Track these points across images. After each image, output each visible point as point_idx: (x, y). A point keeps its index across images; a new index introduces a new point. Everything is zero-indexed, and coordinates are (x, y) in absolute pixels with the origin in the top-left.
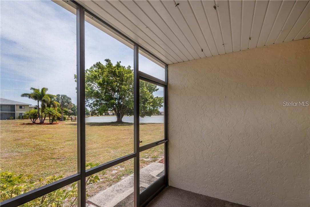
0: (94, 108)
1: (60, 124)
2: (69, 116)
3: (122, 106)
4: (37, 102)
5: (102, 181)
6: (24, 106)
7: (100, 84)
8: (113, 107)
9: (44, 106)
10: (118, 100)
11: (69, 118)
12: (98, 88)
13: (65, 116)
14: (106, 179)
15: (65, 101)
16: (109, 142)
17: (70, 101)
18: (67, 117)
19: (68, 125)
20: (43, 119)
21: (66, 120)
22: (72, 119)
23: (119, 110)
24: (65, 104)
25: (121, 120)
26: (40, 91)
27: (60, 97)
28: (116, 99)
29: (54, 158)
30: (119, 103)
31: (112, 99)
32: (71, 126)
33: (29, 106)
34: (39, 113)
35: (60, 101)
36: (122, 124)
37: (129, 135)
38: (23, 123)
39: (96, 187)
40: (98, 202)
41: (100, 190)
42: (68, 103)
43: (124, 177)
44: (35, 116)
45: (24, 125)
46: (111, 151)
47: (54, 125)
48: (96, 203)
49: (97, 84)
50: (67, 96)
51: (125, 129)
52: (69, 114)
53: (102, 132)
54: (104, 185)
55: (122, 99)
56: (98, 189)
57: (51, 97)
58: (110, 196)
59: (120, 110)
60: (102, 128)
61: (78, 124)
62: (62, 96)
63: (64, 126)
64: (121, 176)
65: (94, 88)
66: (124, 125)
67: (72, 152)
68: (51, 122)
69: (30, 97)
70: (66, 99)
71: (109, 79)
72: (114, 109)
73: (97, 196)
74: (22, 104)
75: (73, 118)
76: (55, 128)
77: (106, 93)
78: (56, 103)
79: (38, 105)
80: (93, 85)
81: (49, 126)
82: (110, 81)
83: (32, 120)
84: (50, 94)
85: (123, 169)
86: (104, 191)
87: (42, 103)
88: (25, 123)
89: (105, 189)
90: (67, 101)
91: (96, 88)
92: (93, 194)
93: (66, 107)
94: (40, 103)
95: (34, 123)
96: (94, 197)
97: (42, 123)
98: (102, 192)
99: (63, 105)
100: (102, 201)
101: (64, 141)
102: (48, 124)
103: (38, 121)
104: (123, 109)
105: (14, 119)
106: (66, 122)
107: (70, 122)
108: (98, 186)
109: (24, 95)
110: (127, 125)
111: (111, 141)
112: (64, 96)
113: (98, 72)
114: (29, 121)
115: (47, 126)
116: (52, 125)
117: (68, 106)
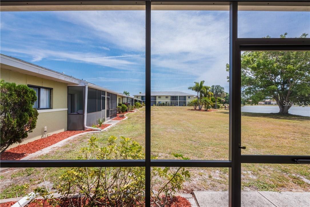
0: (246, 96)
1: (213, 111)
2: (224, 104)
3: (289, 93)
4: (197, 93)
5: (218, 180)
6: (191, 96)
7: (254, 69)
8: (273, 94)
9: (202, 95)
10: (281, 85)
11: (223, 107)
12: (252, 73)
13: (219, 104)
14: (225, 180)
15: (218, 91)
16: (254, 137)
17: (223, 90)
18: (222, 105)
19: (219, 113)
20: (201, 106)
21: (220, 108)
22: (225, 107)
23: (283, 98)
24: (219, 94)
25: (288, 112)
26: (199, 84)
27: (215, 87)
28: (277, 84)
29: (192, 140)
30: (283, 89)
31: (272, 84)
32: (222, 114)
33: (194, 96)
34: (198, 102)
35: (214, 92)
36: (288, 116)
37: (292, 133)
38: (188, 109)
39: (209, 183)
40: (201, 200)
41: (211, 188)
42: (221, 93)
43: (248, 189)
44: (196, 104)
45: (189, 111)
46: (251, 148)
47: (208, 112)
48: (198, 200)
49: (250, 69)
50: (220, 86)
51: (290, 124)
52: (224, 103)
53: (251, 123)
54: (218, 185)
55: (289, 83)
56: (210, 187)
57: (207, 88)
58: (216, 202)
59: (285, 98)
60: (253, 119)
61: (230, 113)
62: (216, 86)
63: (216, 113)
64: (246, 186)
65: (247, 74)
66: (290, 118)
67: (208, 139)
68: (206, 109)
69: (193, 90)
70: (219, 89)
71: (266, 61)
72: (275, 98)
73: (204, 193)
74: (190, 95)
75: (227, 107)
76: (207, 115)
77: (262, 77)
78: (210, 93)
79: (198, 96)
80: (245, 71)
81: (204, 112)
82: (268, 62)
83: (194, 107)
84: (206, 85)
85: (255, 177)
86: (214, 193)
87: (200, 94)
88: (190, 109)
89: (217, 190)
90: (220, 90)
91: (250, 74)
92: (202, 189)
93: (220, 96)
94: (199, 93)
95: (195, 109)
96: (200, 193)
97: (200, 110)
98: (210, 192)
99: (216, 95)
100: (205, 203)
101: (207, 127)
102: (204, 111)
103: (198, 108)
104: (290, 96)
105: (185, 106)
106: (219, 110)
107: (223, 110)
108: (212, 183)
109: (190, 88)
110: (296, 118)
111: (257, 136)
112: (218, 87)
113: (253, 55)
114: (193, 108)
115: (202, 112)
116: (206, 112)
117: (221, 95)
